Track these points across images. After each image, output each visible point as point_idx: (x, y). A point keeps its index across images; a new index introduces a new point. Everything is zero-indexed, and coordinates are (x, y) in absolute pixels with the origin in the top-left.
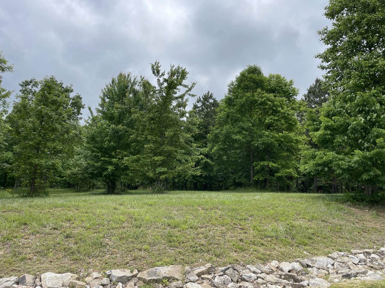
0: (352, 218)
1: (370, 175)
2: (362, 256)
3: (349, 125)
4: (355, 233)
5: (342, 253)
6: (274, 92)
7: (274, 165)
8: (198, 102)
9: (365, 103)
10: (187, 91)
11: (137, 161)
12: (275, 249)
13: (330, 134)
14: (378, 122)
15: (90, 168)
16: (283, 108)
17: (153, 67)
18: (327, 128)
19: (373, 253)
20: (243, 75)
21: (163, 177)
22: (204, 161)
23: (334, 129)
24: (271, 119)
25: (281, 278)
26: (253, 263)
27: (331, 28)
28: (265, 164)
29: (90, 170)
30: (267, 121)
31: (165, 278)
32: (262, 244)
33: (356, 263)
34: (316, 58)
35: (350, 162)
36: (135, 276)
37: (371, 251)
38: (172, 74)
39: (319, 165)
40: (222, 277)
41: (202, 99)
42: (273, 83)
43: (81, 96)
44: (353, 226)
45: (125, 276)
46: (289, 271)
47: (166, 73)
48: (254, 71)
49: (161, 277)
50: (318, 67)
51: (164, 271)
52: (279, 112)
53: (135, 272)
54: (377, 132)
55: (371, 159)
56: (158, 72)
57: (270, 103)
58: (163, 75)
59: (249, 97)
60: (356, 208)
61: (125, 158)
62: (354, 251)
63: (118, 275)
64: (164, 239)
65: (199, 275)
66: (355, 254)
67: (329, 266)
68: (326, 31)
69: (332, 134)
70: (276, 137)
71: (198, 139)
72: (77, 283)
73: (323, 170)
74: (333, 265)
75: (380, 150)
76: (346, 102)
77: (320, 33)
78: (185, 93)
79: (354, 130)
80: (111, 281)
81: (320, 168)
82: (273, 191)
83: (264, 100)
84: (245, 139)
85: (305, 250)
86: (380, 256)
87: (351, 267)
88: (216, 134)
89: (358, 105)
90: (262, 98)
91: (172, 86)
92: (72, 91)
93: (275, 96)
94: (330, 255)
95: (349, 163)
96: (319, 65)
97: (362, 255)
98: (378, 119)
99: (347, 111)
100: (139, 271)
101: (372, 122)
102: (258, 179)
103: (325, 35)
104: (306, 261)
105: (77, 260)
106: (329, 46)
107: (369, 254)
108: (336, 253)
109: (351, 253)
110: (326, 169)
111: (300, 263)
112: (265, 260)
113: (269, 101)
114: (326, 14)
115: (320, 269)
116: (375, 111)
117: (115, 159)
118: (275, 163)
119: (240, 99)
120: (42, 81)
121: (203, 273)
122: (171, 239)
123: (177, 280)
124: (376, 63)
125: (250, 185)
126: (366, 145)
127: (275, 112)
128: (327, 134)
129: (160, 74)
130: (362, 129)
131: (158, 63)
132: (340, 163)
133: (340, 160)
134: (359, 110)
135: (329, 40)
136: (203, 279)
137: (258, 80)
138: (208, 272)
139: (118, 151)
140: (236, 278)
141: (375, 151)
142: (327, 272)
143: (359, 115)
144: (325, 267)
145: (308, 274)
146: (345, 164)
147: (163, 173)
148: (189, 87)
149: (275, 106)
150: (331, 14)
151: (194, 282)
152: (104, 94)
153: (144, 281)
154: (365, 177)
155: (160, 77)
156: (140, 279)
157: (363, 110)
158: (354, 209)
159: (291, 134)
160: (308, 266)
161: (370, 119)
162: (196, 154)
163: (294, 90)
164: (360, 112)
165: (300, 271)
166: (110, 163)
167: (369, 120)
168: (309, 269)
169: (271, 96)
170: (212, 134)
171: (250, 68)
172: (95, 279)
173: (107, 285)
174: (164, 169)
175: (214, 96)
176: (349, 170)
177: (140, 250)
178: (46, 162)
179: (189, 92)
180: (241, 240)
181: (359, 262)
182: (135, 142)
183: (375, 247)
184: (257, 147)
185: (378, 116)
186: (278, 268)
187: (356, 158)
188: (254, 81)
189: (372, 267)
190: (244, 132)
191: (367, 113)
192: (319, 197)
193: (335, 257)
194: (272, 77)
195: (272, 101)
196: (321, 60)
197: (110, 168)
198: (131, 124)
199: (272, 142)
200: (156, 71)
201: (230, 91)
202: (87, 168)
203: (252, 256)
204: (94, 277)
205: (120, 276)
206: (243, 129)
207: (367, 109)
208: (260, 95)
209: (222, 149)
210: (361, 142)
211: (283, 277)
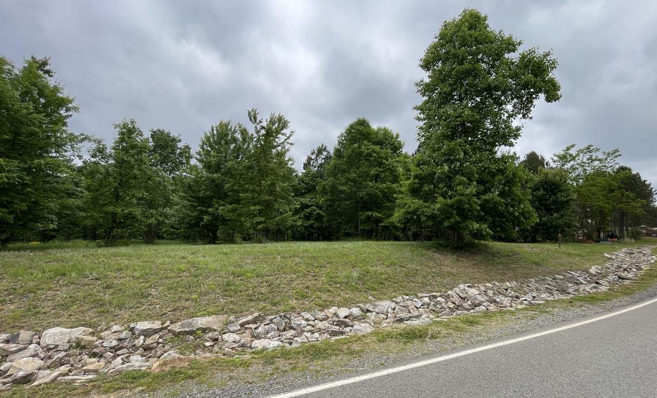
0: (431, 264)
1: (451, 222)
2: (426, 300)
3: (435, 173)
4: (429, 277)
5: (408, 297)
6: (382, 145)
7: (378, 214)
8: (312, 154)
9: (451, 152)
10: (286, 140)
11: (234, 210)
12: (339, 295)
13: (418, 183)
14: (461, 171)
15: (187, 218)
16: (387, 160)
17: (249, 114)
18: (416, 176)
19: (440, 296)
20: (352, 127)
21: (260, 226)
22: (316, 212)
23: (423, 178)
24: (376, 170)
25: (333, 325)
26: (308, 310)
27: (427, 80)
28: (369, 214)
29: (186, 220)
30: (372, 173)
31: (198, 329)
32: (329, 291)
33: (418, 307)
34: (414, 109)
35: (434, 209)
36: (166, 328)
37: (438, 294)
38: (272, 122)
39: (409, 213)
40: (267, 327)
41: (316, 152)
42: (380, 136)
43: (190, 147)
44: (430, 270)
45: (151, 329)
46: (346, 317)
47: (264, 120)
48: (362, 123)
49: (195, 329)
50: (415, 119)
51: (201, 322)
52: (384, 164)
53: (168, 323)
54: (459, 180)
55: (452, 206)
56: (255, 119)
57: (375, 155)
58: (260, 122)
59: (355, 149)
60: (440, 254)
61: (221, 208)
62: (420, 295)
63: (142, 328)
64: (220, 289)
65: (242, 325)
66: (421, 297)
67: (390, 310)
68: (422, 83)
69: (420, 182)
70: (379, 188)
71: (311, 190)
72: (83, 339)
73: (412, 218)
74: (394, 309)
75: (460, 197)
76: (434, 151)
77: (417, 85)
78: (284, 141)
79: (440, 178)
80: (133, 334)
81: (410, 216)
83: (370, 151)
84: (351, 190)
85: (371, 295)
86: (445, 299)
87: (411, 311)
88: (324, 185)
89: (445, 154)
90: (368, 149)
91: (270, 134)
92: (180, 141)
93: (381, 148)
94: (394, 299)
95: (433, 211)
96: (416, 117)
97: (427, 298)
98: (461, 168)
99: (434, 161)
100: (172, 323)
101: (455, 171)
102: (364, 228)
103: (422, 87)
104: (368, 306)
105: (103, 312)
106: (426, 98)
107: (435, 297)
108: (401, 297)
109: (418, 297)
110: (415, 217)
111: (361, 308)
112: (323, 307)
113: (375, 153)
114: (422, 66)
115: (379, 313)
116: (459, 160)
117: (211, 209)
118: (379, 213)
120: (120, 124)
121: (248, 323)
122: (228, 288)
123: (215, 331)
124: (461, 113)
125: (357, 235)
126: (449, 193)
127: (380, 164)
128: (415, 183)
129: (258, 121)
130: (446, 178)
131: (256, 110)
132: (424, 210)
133: (425, 207)
134: (445, 159)
135: (425, 91)
136: (246, 328)
137: (366, 132)
138: (254, 321)
139: (214, 200)
140: (283, 326)
141: (456, 198)
142: (385, 317)
143: (445, 164)
144: (385, 311)
145: (364, 319)
146: (428, 212)
147: (260, 223)
148: (288, 135)
149: (381, 158)
150: (426, 65)
151: (233, 333)
152: (203, 142)
153: (174, 333)
154: (446, 224)
155: (258, 124)
156: (170, 331)
157: (449, 159)
158: (437, 255)
159: (394, 185)
160: (368, 311)
161: (454, 167)
162: (295, 204)
163: (399, 143)
164: (446, 161)
165: (358, 316)
166: (207, 213)
167: (453, 169)
168: (369, 314)
169: (377, 148)
170: (320, 185)
171: (359, 120)
172: (113, 333)
173: (126, 339)
174: (262, 219)
175: (328, 149)
176: (433, 217)
177: (187, 300)
178: (122, 211)
179: (288, 141)
180: (307, 287)
181: (422, 305)
182: (232, 192)
183: (443, 290)
184: (362, 198)
185: (461, 165)
186: (335, 314)
187: (438, 206)
188: (361, 133)
189: (434, 311)
190: (350, 183)
191: (452, 162)
192: (408, 245)
193: (399, 301)
194: (379, 129)
195: (378, 153)
196: (419, 111)
197: (206, 218)
198: (229, 173)
199: (376, 193)
200: (253, 117)
201: (340, 143)
202: (184, 218)
203: (312, 303)
204: (113, 331)
205: (145, 328)
206: (349, 179)
207: (452, 157)
208: (367, 147)
209: (330, 200)
211: (335, 323)
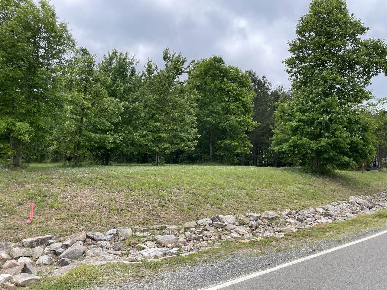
0: (320, 183)
4: (330, 192)
23: (306, 122)
28: (229, 142)
34: (282, 62)
37: (346, 202)
50: (285, 71)
55: (331, 144)
57: (234, 92)
60: (315, 177)
69: (304, 125)
74: (337, 209)
79: (320, 124)
81: (292, 149)
82: (228, 165)
84: (215, 121)
102: (220, 154)
113: (234, 90)
119: (209, 85)
125: (209, 160)
126: (326, 134)
131: (168, 49)
139: (125, 126)
141: (334, 139)
143: (324, 114)
181: (347, 207)
183: (346, 199)
193: (335, 205)
208: (227, 85)
210: (323, 132)
